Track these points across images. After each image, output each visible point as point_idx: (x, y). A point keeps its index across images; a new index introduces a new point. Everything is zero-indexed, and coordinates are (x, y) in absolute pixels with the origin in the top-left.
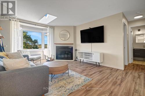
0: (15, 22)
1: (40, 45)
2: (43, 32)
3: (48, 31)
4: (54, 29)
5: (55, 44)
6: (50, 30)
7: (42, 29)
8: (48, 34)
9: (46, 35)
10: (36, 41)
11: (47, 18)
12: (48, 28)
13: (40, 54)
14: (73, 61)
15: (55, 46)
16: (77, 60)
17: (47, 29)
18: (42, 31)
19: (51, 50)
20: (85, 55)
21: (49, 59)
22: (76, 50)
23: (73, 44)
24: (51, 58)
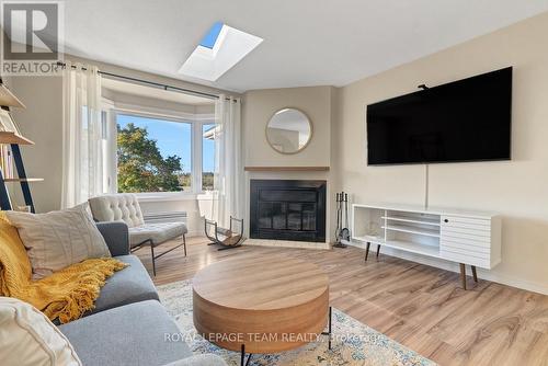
0: (84, 76)
1: (187, 176)
2: (200, 118)
3: (217, 116)
4: (243, 105)
5: (246, 169)
6: (226, 110)
7: (194, 108)
8: (218, 128)
9: (210, 132)
10: (174, 164)
11: (215, 54)
12: (220, 102)
13: (185, 215)
14: (326, 246)
15: (248, 177)
16: (344, 242)
17: (213, 105)
18: (192, 117)
19: (228, 198)
20: (391, 223)
21: (222, 238)
22: (341, 198)
23: (327, 169)
24: (228, 233)
